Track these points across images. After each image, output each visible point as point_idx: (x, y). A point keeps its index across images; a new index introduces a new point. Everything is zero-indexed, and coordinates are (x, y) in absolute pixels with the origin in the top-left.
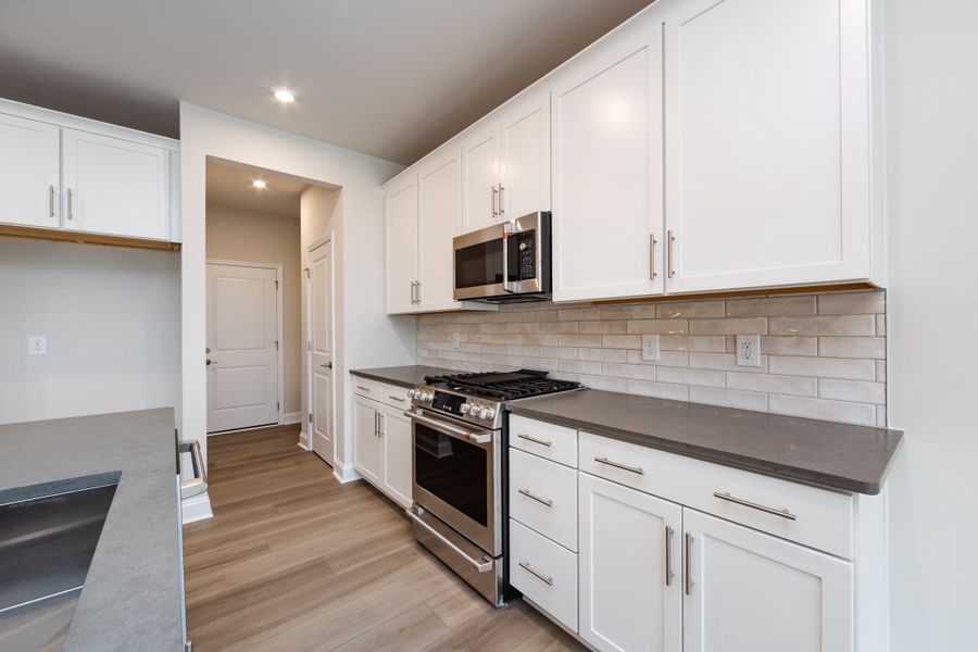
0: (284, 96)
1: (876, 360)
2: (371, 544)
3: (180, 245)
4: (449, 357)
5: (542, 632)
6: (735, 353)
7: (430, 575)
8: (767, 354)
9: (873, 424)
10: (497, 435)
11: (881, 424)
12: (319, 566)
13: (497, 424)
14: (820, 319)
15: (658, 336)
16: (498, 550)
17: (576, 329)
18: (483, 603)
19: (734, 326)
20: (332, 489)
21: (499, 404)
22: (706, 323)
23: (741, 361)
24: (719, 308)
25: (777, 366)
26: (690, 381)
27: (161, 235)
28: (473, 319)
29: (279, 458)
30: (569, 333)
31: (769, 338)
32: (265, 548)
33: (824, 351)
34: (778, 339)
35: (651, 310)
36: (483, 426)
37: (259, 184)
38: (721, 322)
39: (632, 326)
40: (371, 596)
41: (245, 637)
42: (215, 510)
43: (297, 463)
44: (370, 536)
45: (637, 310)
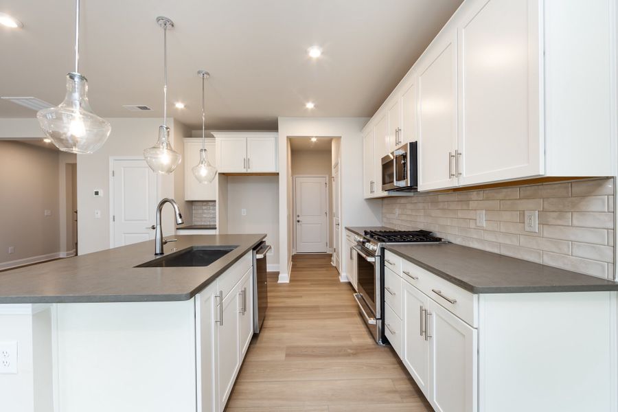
0: (310, 106)
1: (608, 229)
2: (340, 306)
3: (278, 174)
4: (394, 222)
5: (393, 360)
6: (524, 223)
7: (357, 324)
8: (543, 223)
9: (606, 277)
10: (378, 259)
11: (611, 278)
12: (316, 308)
13: (378, 253)
14: (574, 199)
15: (484, 211)
16: (378, 316)
17: (446, 207)
18: (373, 341)
19: (524, 205)
20: (336, 282)
21: (379, 244)
22: (509, 202)
23: (527, 228)
24: (515, 192)
25: (547, 232)
26: (501, 240)
27: (272, 170)
28: (403, 201)
29: (321, 267)
30: (443, 209)
31: (543, 213)
32: (301, 297)
33: (575, 223)
34: (548, 213)
35: (482, 194)
36: (371, 254)
37: (314, 140)
38: (518, 201)
39: (472, 204)
40: (329, 322)
41: (285, 319)
42: (291, 281)
43: (327, 270)
44: (341, 304)
45: (474, 195)
